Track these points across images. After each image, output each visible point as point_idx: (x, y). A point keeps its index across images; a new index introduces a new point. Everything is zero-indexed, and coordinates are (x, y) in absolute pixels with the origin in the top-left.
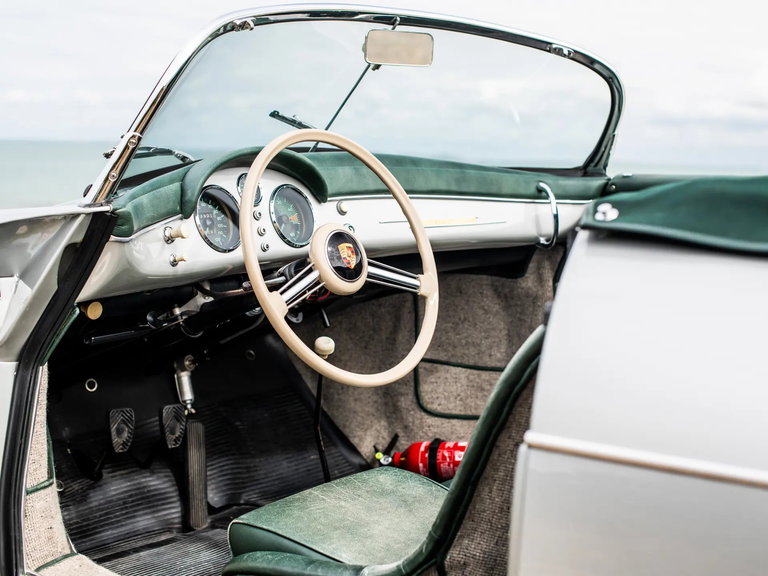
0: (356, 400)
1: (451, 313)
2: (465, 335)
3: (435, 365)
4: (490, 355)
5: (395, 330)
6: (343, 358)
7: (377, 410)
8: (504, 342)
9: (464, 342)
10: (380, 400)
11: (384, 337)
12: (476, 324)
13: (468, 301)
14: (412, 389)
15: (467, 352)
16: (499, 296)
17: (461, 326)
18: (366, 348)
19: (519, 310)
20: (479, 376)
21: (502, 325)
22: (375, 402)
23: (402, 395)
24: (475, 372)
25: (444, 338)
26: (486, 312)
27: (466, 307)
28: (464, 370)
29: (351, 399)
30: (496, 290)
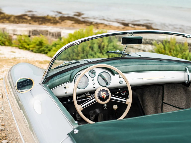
0: (149, 109)
1: (172, 92)
2: (175, 98)
3: (167, 105)
4: (181, 104)
5: (159, 94)
6: (147, 99)
7: (154, 112)
8: (185, 101)
9: (175, 100)
10: (155, 110)
11: (156, 95)
12: (178, 96)
13: (176, 90)
14: (161, 109)
15: (176, 102)
16: (184, 90)
17: (174, 96)
18: (153, 97)
19: (188, 94)
20: (177, 109)
21: (185, 97)
22: (154, 110)
23: (159, 110)
24: (176, 108)
25: (170, 98)
26: (181, 93)
27: (176, 91)
28: (173, 107)
29: (148, 109)
30: (183, 88)
